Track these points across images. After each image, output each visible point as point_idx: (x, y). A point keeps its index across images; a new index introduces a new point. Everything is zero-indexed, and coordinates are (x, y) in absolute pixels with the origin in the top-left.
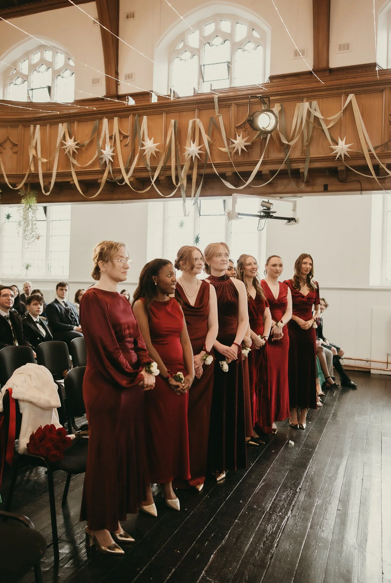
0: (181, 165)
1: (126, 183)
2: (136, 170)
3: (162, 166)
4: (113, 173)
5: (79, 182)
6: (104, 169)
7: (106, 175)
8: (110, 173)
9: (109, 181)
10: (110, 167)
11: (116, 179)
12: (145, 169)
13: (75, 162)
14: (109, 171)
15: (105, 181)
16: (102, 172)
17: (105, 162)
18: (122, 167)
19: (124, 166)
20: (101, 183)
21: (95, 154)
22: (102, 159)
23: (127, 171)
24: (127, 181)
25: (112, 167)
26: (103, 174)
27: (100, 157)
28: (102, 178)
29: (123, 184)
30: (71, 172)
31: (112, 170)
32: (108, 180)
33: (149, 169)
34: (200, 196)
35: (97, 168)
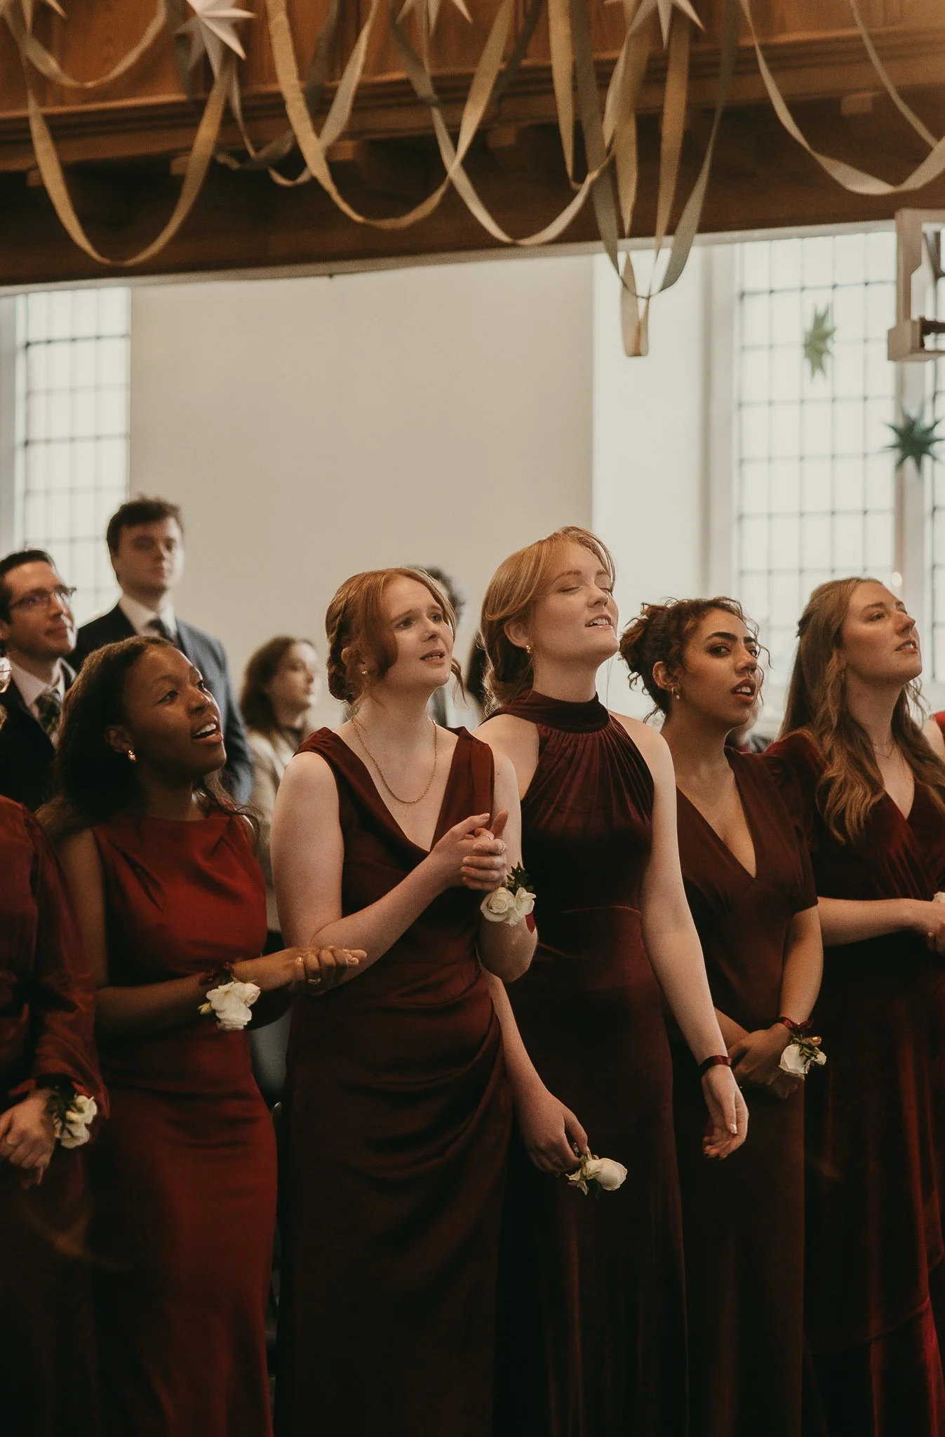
0: (599, 64)
1: (314, 181)
2: (366, 98)
3: (501, 75)
4: (245, 119)
5: (72, 173)
6: (200, 96)
7: (207, 131)
8: (234, 121)
9: (224, 167)
10: (229, 87)
11: (263, 153)
12: (402, 94)
13: (49, 65)
14: (227, 110)
15: (206, 164)
16: (189, 115)
17: (205, 57)
18: (289, 82)
19: (301, 76)
20: (181, 179)
21: (153, 14)
22: (185, 40)
23: (319, 106)
24: (317, 168)
25: (242, 85)
26: (196, 125)
27: (179, 30)
28: (189, 149)
29: (303, 178)
30: (26, 120)
31: (242, 99)
32: (222, 159)
33: (424, 88)
34: (703, 229)
35: (168, 96)
